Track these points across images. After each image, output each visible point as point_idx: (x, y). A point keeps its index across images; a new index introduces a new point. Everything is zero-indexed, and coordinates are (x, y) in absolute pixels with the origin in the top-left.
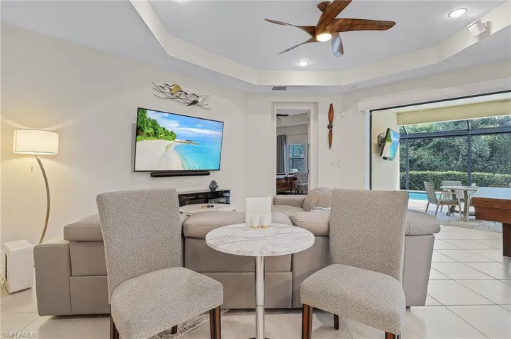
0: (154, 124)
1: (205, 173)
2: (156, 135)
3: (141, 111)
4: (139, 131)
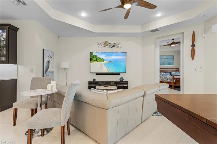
0: (96, 57)
1: (118, 74)
2: (97, 60)
3: (91, 53)
4: (91, 59)
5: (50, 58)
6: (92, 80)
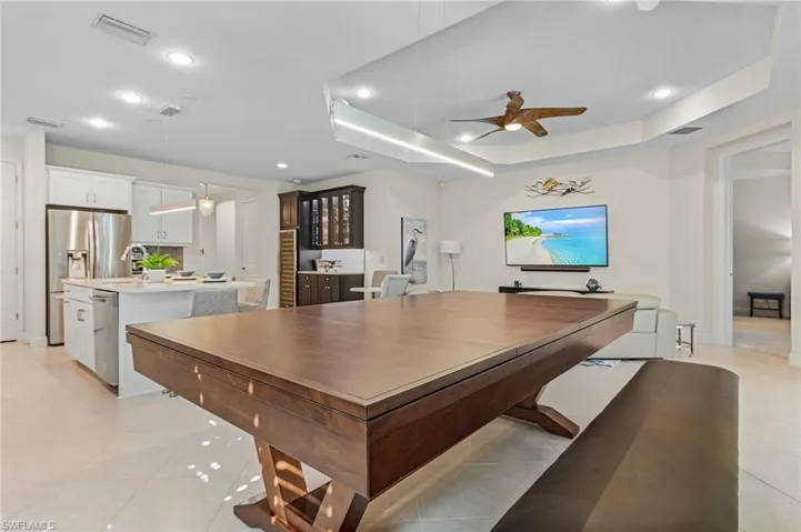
0: (519, 223)
1: (585, 269)
2: (521, 233)
3: (507, 215)
4: (507, 231)
5: (417, 234)
6: (513, 285)
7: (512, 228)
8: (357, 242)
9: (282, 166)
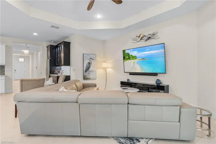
0: (128, 54)
1: (155, 74)
2: (129, 58)
3: (124, 51)
4: (124, 58)
5: (91, 60)
7: (126, 57)
8: (67, 62)
9: (35, 34)
